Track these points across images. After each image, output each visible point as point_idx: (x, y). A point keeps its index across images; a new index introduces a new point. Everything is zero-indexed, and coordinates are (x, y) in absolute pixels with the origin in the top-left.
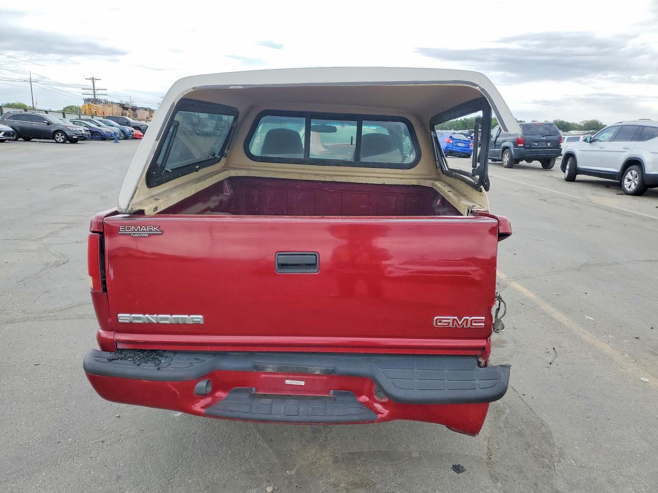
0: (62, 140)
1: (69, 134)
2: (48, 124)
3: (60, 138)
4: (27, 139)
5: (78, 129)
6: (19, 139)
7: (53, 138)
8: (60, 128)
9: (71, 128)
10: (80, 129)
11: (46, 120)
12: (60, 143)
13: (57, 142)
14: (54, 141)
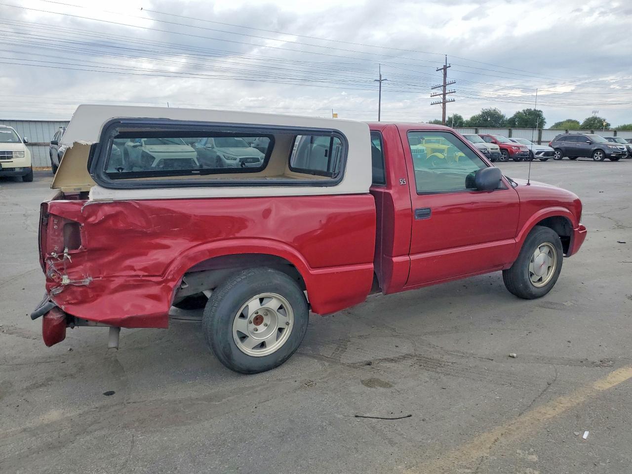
0: (599, 158)
1: (607, 152)
2: (590, 144)
3: (598, 156)
4: (573, 158)
5: (618, 147)
6: (563, 158)
7: (592, 157)
8: (601, 147)
9: (611, 147)
10: (621, 147)
11: (589, 140)
12: (597, 161)
13: (595, 160)
14: (592, 159)
